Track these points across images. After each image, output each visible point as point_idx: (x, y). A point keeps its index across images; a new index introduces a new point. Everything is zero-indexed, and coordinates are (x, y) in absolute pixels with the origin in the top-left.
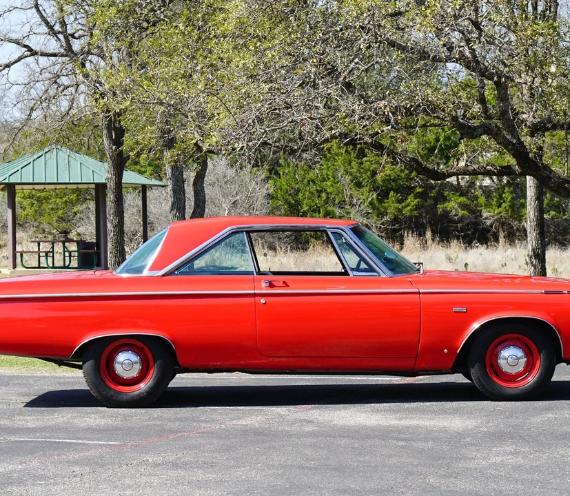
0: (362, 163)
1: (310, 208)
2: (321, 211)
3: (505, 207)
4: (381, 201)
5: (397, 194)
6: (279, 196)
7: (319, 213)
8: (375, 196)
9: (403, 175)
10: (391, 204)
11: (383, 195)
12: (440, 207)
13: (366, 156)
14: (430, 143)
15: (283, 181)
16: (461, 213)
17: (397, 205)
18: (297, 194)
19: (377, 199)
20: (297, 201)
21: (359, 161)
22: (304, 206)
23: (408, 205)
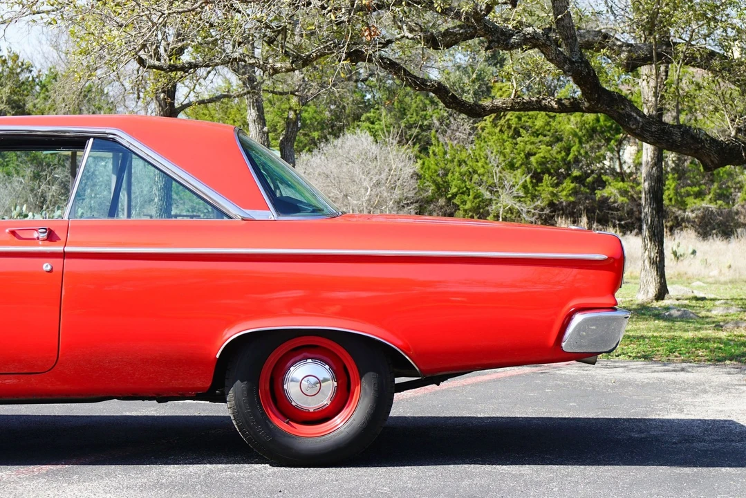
0: (516, 144)
1: (459, 190)
2: (471, 193)
3: (669, 195)
4: (535, 185)
5: (552, 178)
6: (427, 175)
7: (469, 195)
8: (528, 179)
9: (559, 157)
10: (546, 187)
11: (537, 178)
12: (599, 194)
13: (520, 136)
14: (590, 123)
15: (431, 161)
16: (621, 199)
17: (551, 189)
18: (446, 175)
19: (531, 182)
20: (446, 182)
21: (514, 141)
22: (453, 187)
23: (563, 190)
